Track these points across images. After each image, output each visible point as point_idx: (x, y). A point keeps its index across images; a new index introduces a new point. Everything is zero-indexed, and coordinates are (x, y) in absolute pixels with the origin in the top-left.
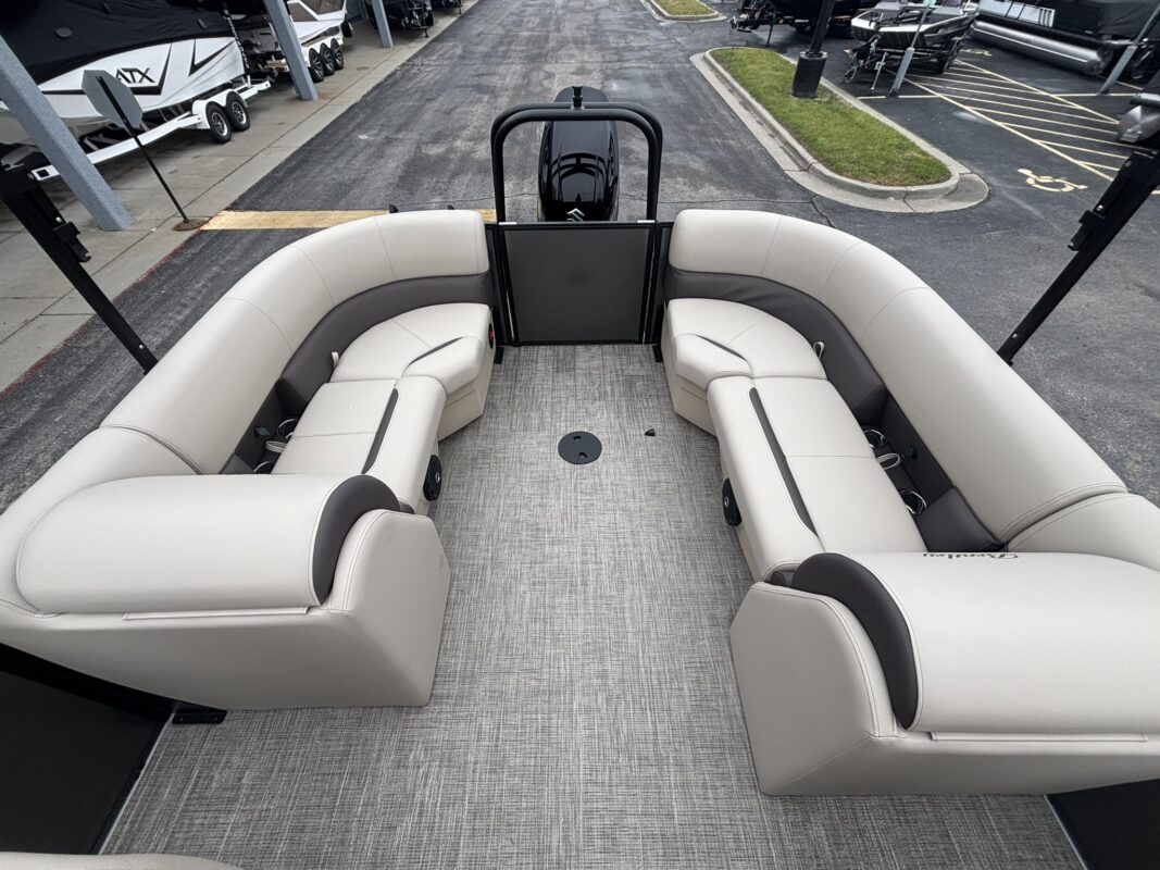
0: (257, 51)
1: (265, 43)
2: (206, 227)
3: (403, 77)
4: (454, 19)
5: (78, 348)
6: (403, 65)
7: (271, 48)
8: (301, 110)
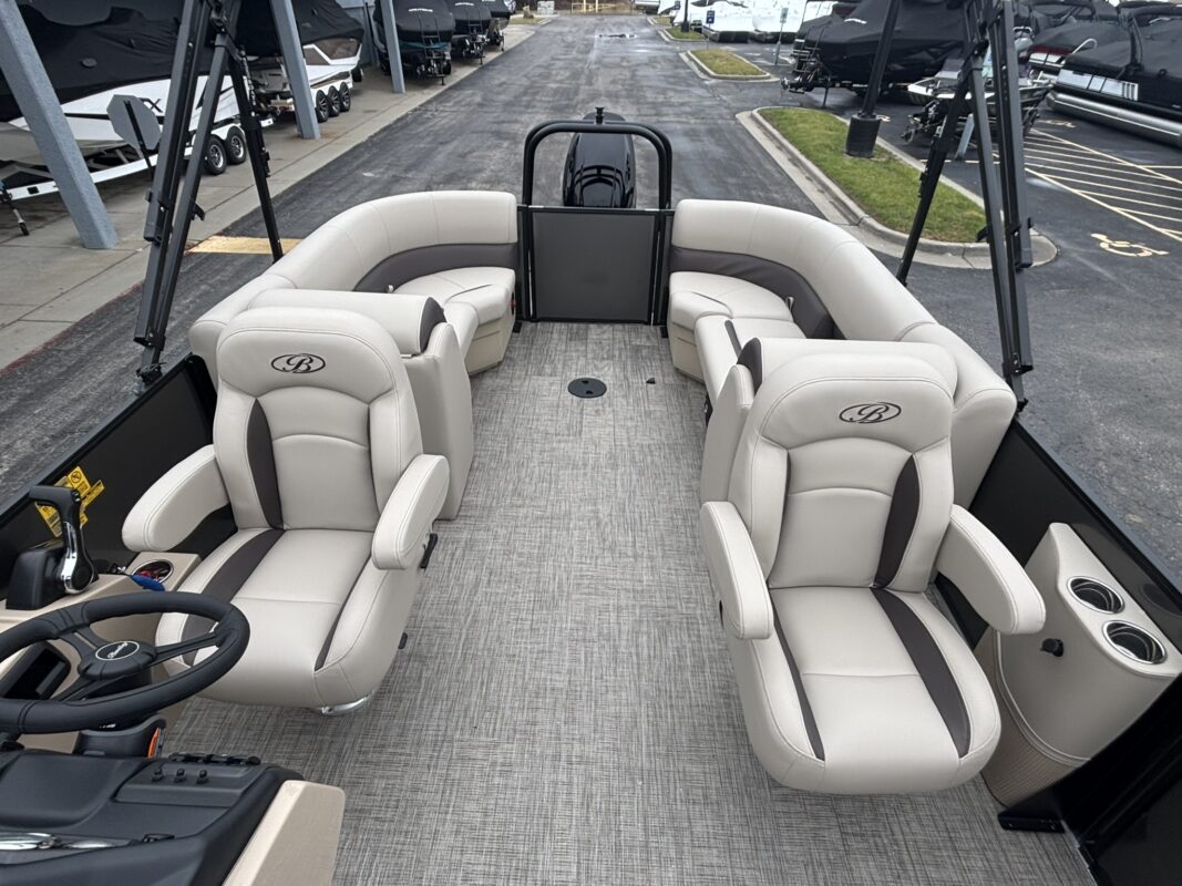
0: (263, 91)
1: (272, 83)
2: (195, 250)
3: (414, 120)
4: (475, 69)
5: (59, 351)
6: (415, 110)
7: (278, 88)
8: (303, 147)
